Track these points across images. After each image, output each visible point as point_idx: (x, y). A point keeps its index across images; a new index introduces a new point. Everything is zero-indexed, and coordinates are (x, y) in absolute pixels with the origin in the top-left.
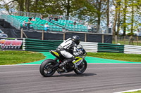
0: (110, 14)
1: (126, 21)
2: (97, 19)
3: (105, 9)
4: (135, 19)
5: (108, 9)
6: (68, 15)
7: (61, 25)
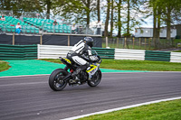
0: (101, 11)
1: (121, 19)
2: (86, 17)
3: (94, 5)
4: (132, 16)
5: (98, 4)
6: (48, 12)
7: (37, 26)
